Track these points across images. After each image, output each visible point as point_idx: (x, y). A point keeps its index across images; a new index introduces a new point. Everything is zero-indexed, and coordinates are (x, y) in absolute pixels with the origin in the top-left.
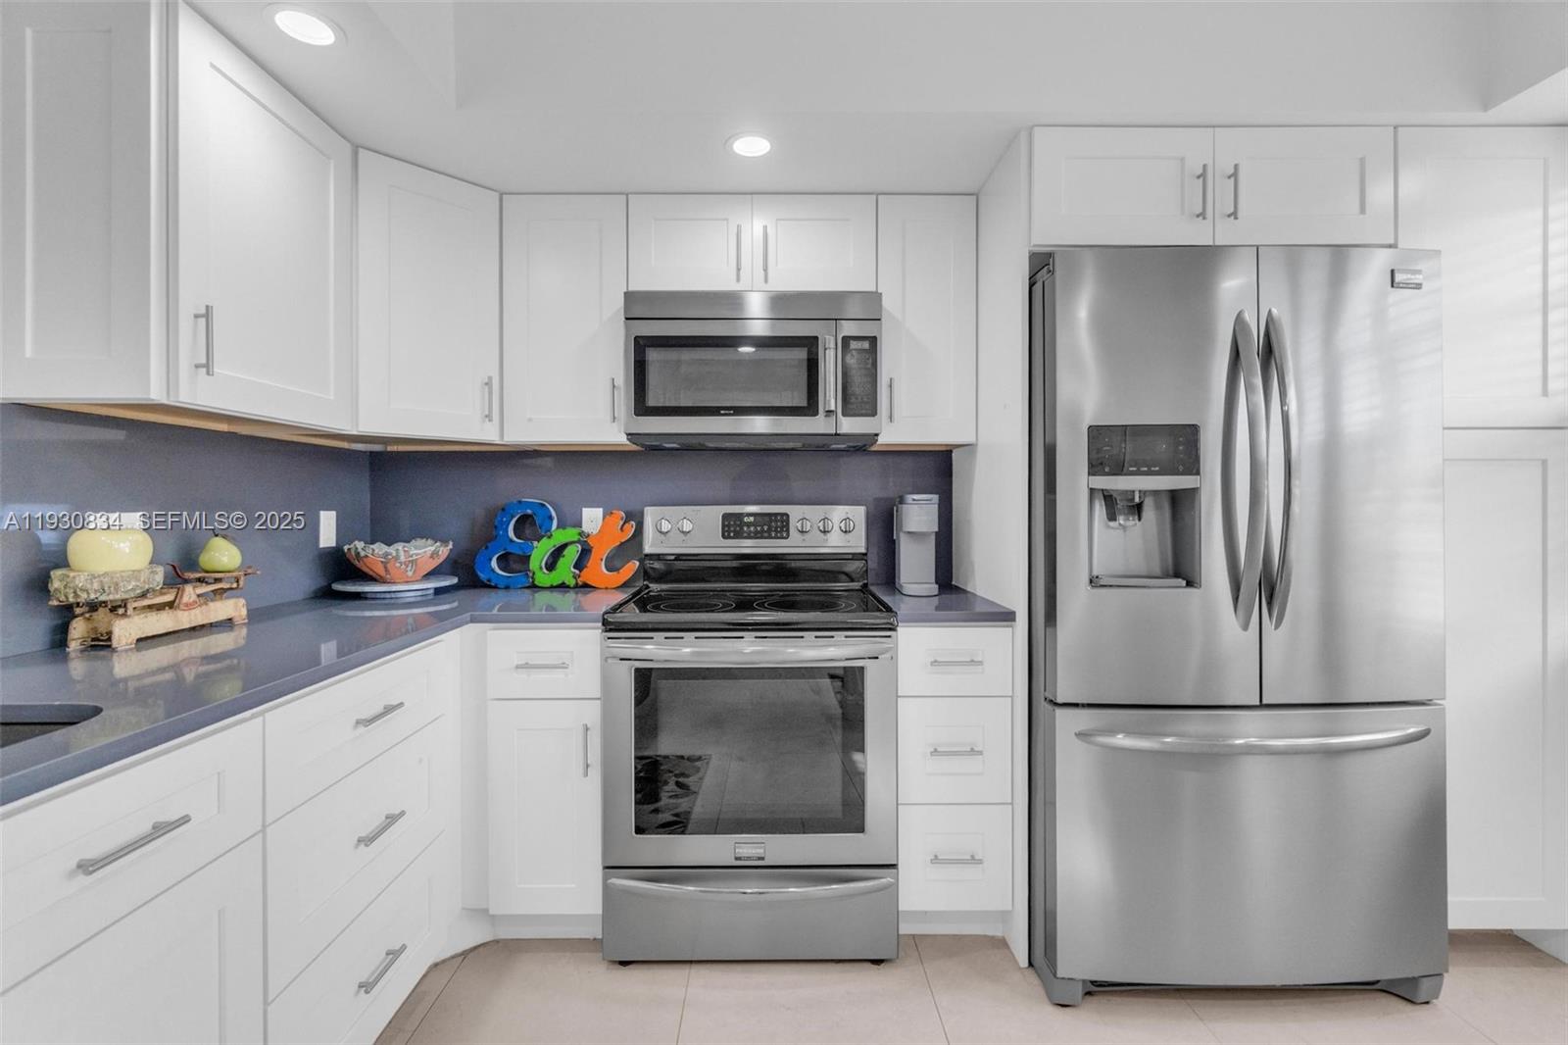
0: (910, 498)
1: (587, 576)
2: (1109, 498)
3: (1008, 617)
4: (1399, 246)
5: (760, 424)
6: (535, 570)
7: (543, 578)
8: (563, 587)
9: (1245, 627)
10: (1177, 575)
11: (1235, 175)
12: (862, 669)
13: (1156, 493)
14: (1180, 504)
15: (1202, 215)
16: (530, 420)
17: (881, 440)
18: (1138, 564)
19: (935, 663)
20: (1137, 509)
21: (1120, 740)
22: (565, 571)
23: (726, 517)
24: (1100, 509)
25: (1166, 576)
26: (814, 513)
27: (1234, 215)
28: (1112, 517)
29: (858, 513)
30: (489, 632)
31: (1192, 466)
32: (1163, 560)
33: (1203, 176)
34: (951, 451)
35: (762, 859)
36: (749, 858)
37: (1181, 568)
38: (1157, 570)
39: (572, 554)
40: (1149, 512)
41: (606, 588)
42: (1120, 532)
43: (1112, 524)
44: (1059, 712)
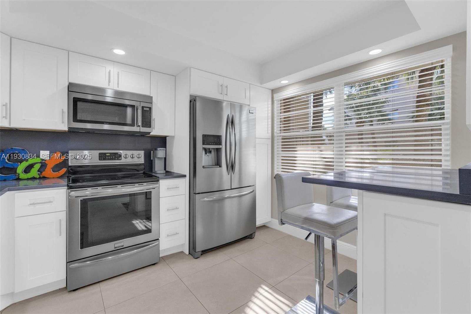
0: (159, 149)
1: (44, 174)
2: (205, 149)
3: (184, 176)
4: (250, 106)
5: (106, 127)
6: (20, 173)
7: (23, 176)
8: (33, 178)
9: (229, 174)
10: (218, 165)
11: (227, 87)
12: (151, 192)
13: (214, 149)
14: (218, 151)
15: (222, 93)
16: (24, 120)
17: (151, 134)
18: (211, 163)
19: (168, 188)
20: (210, 152)
21: (206, 199)
22: (34, 172)
23: (100, 154)
24: (204, 152)
25: (216, 165)
26: (129, 153)
27: (227, 95)
28: (206, 154)
29: (142, 153)
30: (16, 194)
31: (220, 144)
32: (215, 162)
33: (222, 86)
34: (166, 137)
35: (123, 246)
36: (119, 247)
37: (218, 164)
38: (214, 164)
39: (37, 166)
40: (213, 153)
41: (54, 178)
42: (207, 157)
43: (206, 155)
44: (196, 195)
